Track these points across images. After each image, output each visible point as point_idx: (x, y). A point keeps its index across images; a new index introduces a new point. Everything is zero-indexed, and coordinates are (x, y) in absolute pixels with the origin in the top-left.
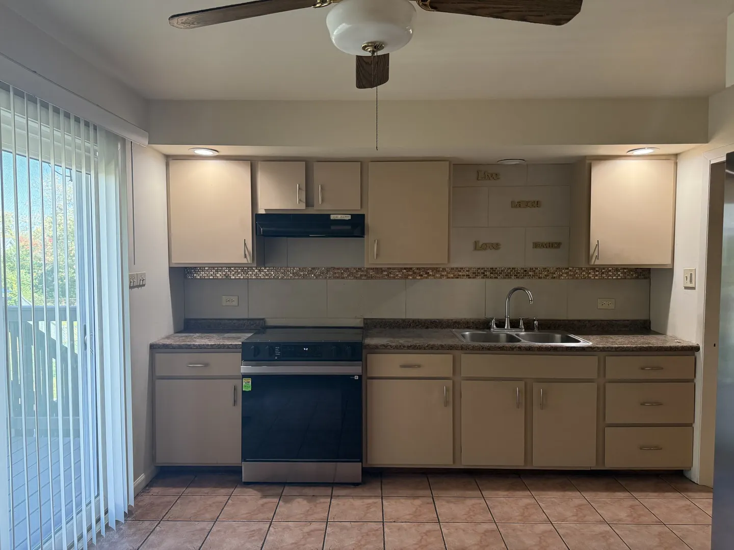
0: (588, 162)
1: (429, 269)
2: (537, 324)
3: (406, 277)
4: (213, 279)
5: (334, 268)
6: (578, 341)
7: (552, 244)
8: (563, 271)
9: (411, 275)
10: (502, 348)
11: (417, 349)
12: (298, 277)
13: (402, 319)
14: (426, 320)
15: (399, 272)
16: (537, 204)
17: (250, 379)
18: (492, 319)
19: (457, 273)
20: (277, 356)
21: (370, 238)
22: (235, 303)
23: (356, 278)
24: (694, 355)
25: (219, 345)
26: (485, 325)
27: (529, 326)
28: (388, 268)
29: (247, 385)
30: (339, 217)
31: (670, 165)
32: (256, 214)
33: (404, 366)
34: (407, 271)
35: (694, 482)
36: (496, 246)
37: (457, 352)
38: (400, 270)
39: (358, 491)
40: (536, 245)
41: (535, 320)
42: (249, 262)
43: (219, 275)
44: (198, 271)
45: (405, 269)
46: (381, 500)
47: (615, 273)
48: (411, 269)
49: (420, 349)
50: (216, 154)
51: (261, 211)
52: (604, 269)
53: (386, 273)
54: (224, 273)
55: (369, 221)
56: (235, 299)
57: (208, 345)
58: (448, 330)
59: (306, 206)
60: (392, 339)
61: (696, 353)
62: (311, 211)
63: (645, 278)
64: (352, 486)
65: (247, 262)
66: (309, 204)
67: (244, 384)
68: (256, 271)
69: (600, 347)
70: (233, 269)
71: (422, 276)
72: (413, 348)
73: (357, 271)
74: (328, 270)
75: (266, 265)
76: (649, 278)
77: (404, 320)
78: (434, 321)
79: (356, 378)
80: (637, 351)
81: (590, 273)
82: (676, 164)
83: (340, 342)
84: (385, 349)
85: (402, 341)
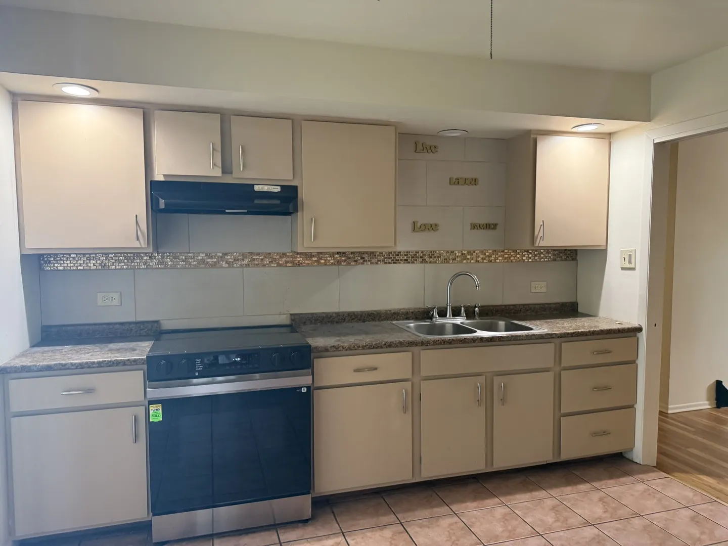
0: (533, 136)
1: (364, 253)
2: (478, 311)
3: (339, 263)
4: (84, 269)
5: (252, 254)
6: (531, 329)
7: (489, 225)
8: (499, 254)
9: (345, 261)
10: (451, 342)
11: (374, 348)
12: (203, 266)
14: (362, 312)
15: (331, 257)
16: (474, 181)
17: (160, 406)
18: (434, 308)
19: (394, 258)
20: (198, 371)
21: (304, 217)
22: (116, 302)
23: (279, 265)
24: (635, 336)
25: (110, 361)
26: (425, 314)
27: (470, 314)
28: (318, 253)
29: (156, 414)
30: (266, 188)
31: (603, 144)
32: (151, 181)
33: (357, 370)
34: (340, 256)
35: (637, 463)
36: (433, 227)
37: (416, 349)
38: (332, 255)
39: (309, 530)
40: (474, 226)
41: (476, 307)
42: (143, 246)
43: (92, 265)
44: (61, 260)
45: (338, 253)
46: (343, 537)
47: (547, 255)
48: (344, 253)
49: (377, 348)
50: (95, 95)
51: (159, 177)
52: (536, 251)
53: (316, 259)
54: (99, 262)
55: (304, 194)
56: (116, 296)
57: (94, 362)
58: (385, 323)
59: (223, 173)
60: (338, 338)
61: (639, 335)
62: (228, 180)
63: (573, 259)
64: (300, 525)
65: (139, 246)
66: (226, 170)
67: (151, 412)
68: (145, 258)
69: (558, 334)
70: (111, 255)
71: (356, 261)
72: (369, 348)
73: (280, 257)
74: (244, 256)
75: (160, 251)
76: (574, 259)
77: (338, 314)
78: (372, 313)
79: (304, 390)
80: (590, 335)
81: (524, 256)
82: (610, 143)
83: (282, 348)
84: (336, 351)
85: (351, 340)
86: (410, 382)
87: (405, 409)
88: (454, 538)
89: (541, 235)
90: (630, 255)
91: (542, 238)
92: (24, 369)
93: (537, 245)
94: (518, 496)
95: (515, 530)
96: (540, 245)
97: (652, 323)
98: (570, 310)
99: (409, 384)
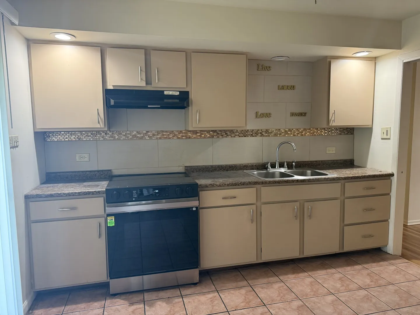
0: (328, 60)
1: (227, 131)
2: (294, 165)
3: (213, 137)
4: (69, 141)
5: (163, 131)
6: (327, 175)
7: (302, 113)
8: (307, 131)
9: (216, 135)
10: (279, 182)
11: (234, 185)
12: (136, 139)
13: (211, 166)
14: (226, 165)
15: (208, 133)
16: (293, 87)
17: (113, 218)
18: (268, 163)
19: (245, 133)
20: (134, 198)
21: (193, 109)
22: (87, 159)
23: (178, 138)
24: (390, 179)
25: (85, 192)
26: (263, 167)
27: (290, 166)
28: (201, 131)
29: (111, 222)
30: (171, 93)
31: (371, 64)
32: (106, 89)
33: (224, 198)
34: (213, 133)
35: (389, 254)
36: (268, 115)
37: (258, 186)
38: (208, 132)
39: (197, 289)
40: (292, 114)
41: (293, 162)
42: (102, 127)
43: (73, 138)
44: (56, 135)
45: (212, 131)
46: (217, 293)
47: (336, 131)
48: (216, 131)
49: (236, 185)
50: (74, 39)
51: (110, 87)
52: (330, 129)
53: (199, 134)
54: (77, 136)
55: (193, 96)
56: (86, 156)
57: (76, 193)
58: (240, 171)
59: (146, 84)
60: (213, 180)
61: (392, 178)
62: (149, 88)
63: (352, 134)
64: (193, 286)
65: (100, 127)
66: (148, 82)
67: (108, 221)
68: (103, 134)
69: (343, 177)
70: (83, 133)
71: (222, 136)
72: (231, 185)
73: (179, 133)
74: (158, 133)
75: (111, 130)
76: (353, 134)
77: (212, 166)
78: (232, 166)
79: (194, 209)
80: (363, 178)
81: (322, 132)
82: (375, 63)
83: (181, 185)
84: (212, 187)
85: (221, 181)
86: (255, 205)
87: (252, 221)
88: (282, 295)
89: (333, 119)
90: (387, 131)
91: (334, 121)
92: (38, 196)
93: (330, 125)
94: (319, 272)
95: (317, 291)
96: (332, 125)
97: (400, 172)
98: (349, 164)
99: (254, 207)
